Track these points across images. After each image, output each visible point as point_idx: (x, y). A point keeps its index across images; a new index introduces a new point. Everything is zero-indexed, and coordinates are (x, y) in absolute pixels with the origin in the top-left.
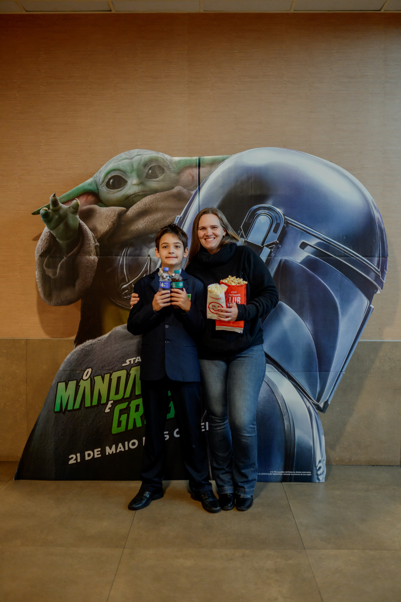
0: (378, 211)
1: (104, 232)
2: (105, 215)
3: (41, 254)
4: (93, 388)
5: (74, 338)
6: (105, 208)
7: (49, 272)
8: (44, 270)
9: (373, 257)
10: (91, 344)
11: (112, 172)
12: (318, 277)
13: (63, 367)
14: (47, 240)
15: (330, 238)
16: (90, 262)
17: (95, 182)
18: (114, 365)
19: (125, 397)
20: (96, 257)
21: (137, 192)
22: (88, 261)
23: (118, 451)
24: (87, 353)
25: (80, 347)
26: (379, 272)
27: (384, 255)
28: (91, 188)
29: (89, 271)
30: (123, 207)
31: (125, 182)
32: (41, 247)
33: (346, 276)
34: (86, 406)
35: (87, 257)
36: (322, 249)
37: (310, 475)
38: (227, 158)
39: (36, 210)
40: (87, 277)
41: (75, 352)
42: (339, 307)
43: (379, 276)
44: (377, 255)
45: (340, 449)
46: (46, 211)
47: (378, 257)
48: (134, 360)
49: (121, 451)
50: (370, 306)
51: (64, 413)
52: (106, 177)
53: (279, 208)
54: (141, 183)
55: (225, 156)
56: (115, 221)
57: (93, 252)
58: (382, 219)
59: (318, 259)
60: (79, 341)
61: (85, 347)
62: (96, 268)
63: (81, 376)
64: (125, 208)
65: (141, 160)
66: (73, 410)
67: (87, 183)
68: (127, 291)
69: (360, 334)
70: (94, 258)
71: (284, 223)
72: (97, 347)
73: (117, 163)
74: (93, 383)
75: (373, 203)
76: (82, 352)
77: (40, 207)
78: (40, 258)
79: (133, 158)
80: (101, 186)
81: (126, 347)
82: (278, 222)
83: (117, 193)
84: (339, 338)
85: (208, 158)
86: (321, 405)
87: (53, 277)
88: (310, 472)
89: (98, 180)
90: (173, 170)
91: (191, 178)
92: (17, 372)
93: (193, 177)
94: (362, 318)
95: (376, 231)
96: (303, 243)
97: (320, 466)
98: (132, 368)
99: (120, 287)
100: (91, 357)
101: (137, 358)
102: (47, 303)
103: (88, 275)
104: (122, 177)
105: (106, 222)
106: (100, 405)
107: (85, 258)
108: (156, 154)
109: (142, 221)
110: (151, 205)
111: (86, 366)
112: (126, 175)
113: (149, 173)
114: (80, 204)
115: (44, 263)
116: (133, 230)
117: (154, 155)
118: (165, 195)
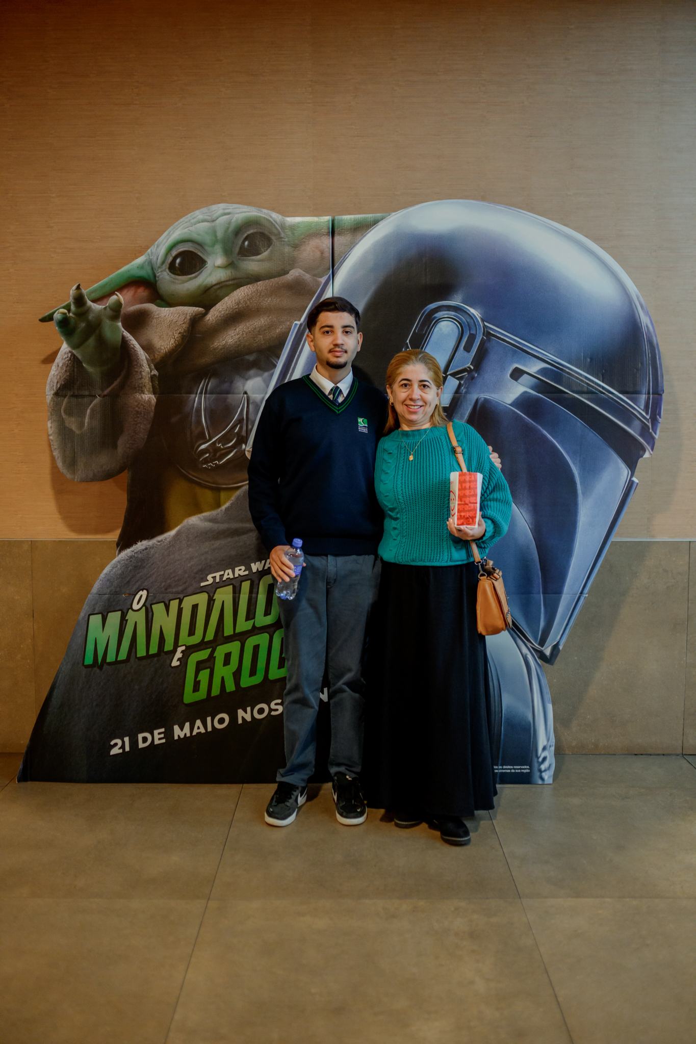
0: (647, 314)
1: (166, 352)
2: (168, 321)
3: (57, 391)
4: (150, 625)
6: (167, 309)
7: (72, 423)
8: (63, 419)
9: (638, 394)
10: (146, 549)
11: (180, 245)
12: (542, 429)
13: (98, 589)
14: (66, 367)
15: (563, 360)
16: (142, 405)
17: (150, 263)
18: (187, 584)
19: (206, 640)
20: (153, 396)
21: (223, 279)
22: (139, 403)
24: (140, 564)
25: (128, 552)
26: (648, 420)
27: (657, 392)
28: (142, 273)
29: (141, 421)
30: (199, 307)
31: (203, 262)
32: (56, 378)
33: (591, 428)
34: (138, 655)
35: (138, 396)
36: (549, 380)
37: (528, 771)
38: (382, 219)
39: (46, 314)
40: (137, 432)
41: (118, 562)
42: (579, 481)
43: (648, 427)
44: (644, 390)
45: (578, 727)
46: (64, 316)
47: (645, 394)
48: (220, 575)
49: (201, 732)
50: (632, 479)
51: (101, 667)
52: (169, 254)
53: (474, 309)
54: (229, 264)
55: (379, 215)
56: (185, 331)
57: (147, 388)
58: (653, 327)
59: (542, 398)
60: (125, 542)
61: (135, 553)
62: (152, 414)
63: (130, 603)
64: (203, 309)
65: (230, 223)
66: (117, 662)
67: (136, 265)
68: (207, 455)
69: (615, 528)
70: (148, 397)
71: (484, 335)
72: (156, 553)
73: (187, 229)
74: (150, 614)
75: (638, 298)
77: (54, 308)
78: (55, 399)
79: (215, 219)
80: (159, 271)
81: (206, 553)
82: (473, 332)
83: (188, 282)
84: (579, 535)
85: (348, 218)
86: (548, 652)
87: (77, 432)
88: (528, 767)
89: (155, 259)
90: (286, 240)
91: (318, 254)
92: (16, 598)
93: (322, 253)
94: (617, 501)
95: (644, 349)
96: (516, 370)
97: (545, 756)
98: (218, 590)
99: (195, 448)
100: (146, 570)
101: (227, 572)
102: (69, 476)
103: (139, 427)
104: (196, 253)
105: (169, 334)
106: (163, 654)
107: (133, 397)
108: (256, 212)
109: (233, 332)
110: (249, 302)
111: (137, 586)
112: (205, 249)
113: (244, 247)
114: (123, 302)
115: (63, 408)
116: (217, 348)
117: (253, 213)
118: (272, 285)
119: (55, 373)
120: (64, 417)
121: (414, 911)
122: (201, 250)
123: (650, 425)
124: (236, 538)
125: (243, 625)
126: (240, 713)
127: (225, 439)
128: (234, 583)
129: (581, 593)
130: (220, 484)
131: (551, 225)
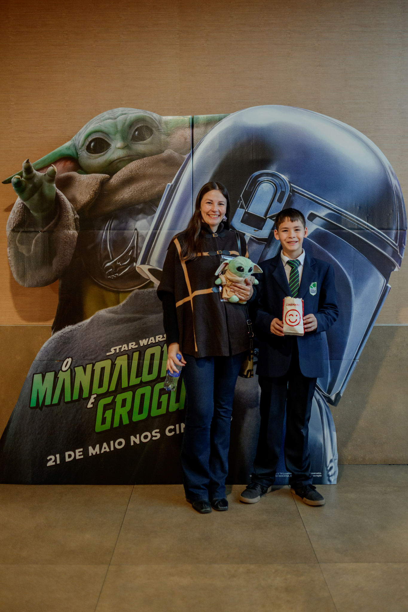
0: (396, 178)
1: (84, 203)
2: (86, 183)
3: (14, 228)
4: (73, 381)
5: (51, 325)
6: (85, 175)
7: (23, 249)
8: (17, 246)
9: (390, 230)
10: (71, 331)
11: (93, 134)
12: (328, 253)
13: (39, 357)
14: (20, 213)
15: (342, 208)
16: (68, 237)
17: (74, 146)
18: (98, 354)
19: (110, 391)
20: (76, 232)
21: (121, 156)
23: (102, 452)
24: (67, 341)
25: (59, 333)
27: (403, 228)
28: (69, 152)
29: (68, 248)
30: (106, 174)
31: (108, 145)
32: (13, 220)
33: (360, 252)
34: (66, 401)
35: (66, 231)
36: (332, 221)
37: (320, 476)
39: (7, 179)
40: (65, 255)
41: (53, 339)
42: (352, 286)
43: (397, 251)
44: (394, 227)
45: (352, 447)
46: (19, 180)
47: (395, 230)
48: (119, 348)
49: (106, 451)
50: (387, 285)
51: (41, 409)
52: (87, 140)
53: (284, 175)
54: (126, 146)
56: (97, 190)
57: (72, 226)
58: (400, 187)
59: (328, 232)
60: (57, 327)
61: (63, 334)
62: (75, 243)
63: (60, 366)
64: (108, 175)
65: (126, 120)
66: (52, 405)
67: (65, 147)
68: (111, 270)
69: (376, 317)
70: (73, 232)
71: (290, 192)
72: (77, 334)
73: (98, 124)
74: (74, 374)
76: (61, 339)
77: (11, 175)
78: (12, 233)
79: (116, 118)
80: (80, 151)
81: (110, 333)
82: (284, 190)
83: (99, 158)
84: (353, 322)
85: (202, 117)
86: (333, 397)
87: (27, 255)
88: (321, 473)
89: (77, 143)
90: (162, 131)
91: (183, 140)
93: (186, 139)
94: (377, 299)
95: (394, 201)
96: (312, 214)
97: (332, 466)
98: (118, 358)
99: (103, 265)
100: (70, 345)
101: (124, 346)
102: (21, 283)
103: (67, 251)
104: (104, 140)
105: (86, 192)
106: (82, 400)
107: (63, 233)
108: (143, 113)
109: (128, 190)
110: (138, 171)
111: (65, 355)
112: (110, 137)
113: (135, 135)
114: (57, 171)
115: (17, 239)
116: (117, 201)
117: (141, 114)
118: (153, 159)
119: (12, 217)
120: (18, 245)
121: (247, 572)
122: (107, 137)
123: (398, 250)
124: (130, 324)
125: (134, 381)
126: (132, 438)
127: (123, 259)
128: (128, 353)
129: (355, 359)
130: (118, 289)
131: (334, 121)
